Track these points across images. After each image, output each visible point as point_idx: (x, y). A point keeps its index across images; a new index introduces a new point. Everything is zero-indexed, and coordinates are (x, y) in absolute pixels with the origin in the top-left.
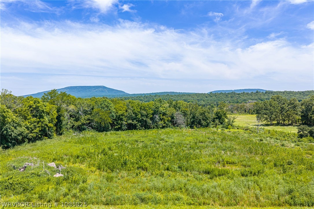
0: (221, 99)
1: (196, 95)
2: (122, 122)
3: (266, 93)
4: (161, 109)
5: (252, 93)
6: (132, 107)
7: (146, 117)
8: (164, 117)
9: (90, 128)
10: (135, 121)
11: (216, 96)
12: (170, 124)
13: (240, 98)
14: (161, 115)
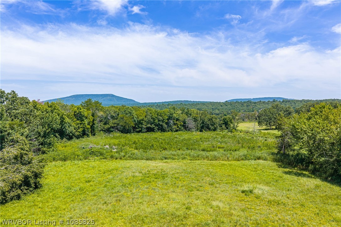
0: (236, 108)
1: (211, 104)
2: (142, 126)
3: (283, 101)
4: (175, 115)
5: (269, 101)
6: (151, 113)
7: (162, 122)
8: (177, 122)
9: (116, 130)
10: (153, 125)
11: (231, 104)
12: (182, 128)
13: (256, 107)
14: (175, 120)
